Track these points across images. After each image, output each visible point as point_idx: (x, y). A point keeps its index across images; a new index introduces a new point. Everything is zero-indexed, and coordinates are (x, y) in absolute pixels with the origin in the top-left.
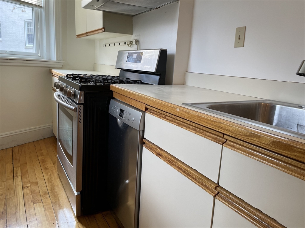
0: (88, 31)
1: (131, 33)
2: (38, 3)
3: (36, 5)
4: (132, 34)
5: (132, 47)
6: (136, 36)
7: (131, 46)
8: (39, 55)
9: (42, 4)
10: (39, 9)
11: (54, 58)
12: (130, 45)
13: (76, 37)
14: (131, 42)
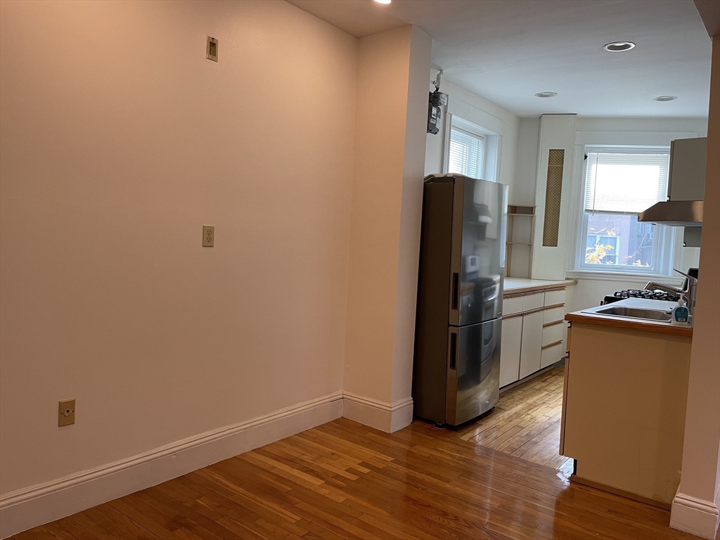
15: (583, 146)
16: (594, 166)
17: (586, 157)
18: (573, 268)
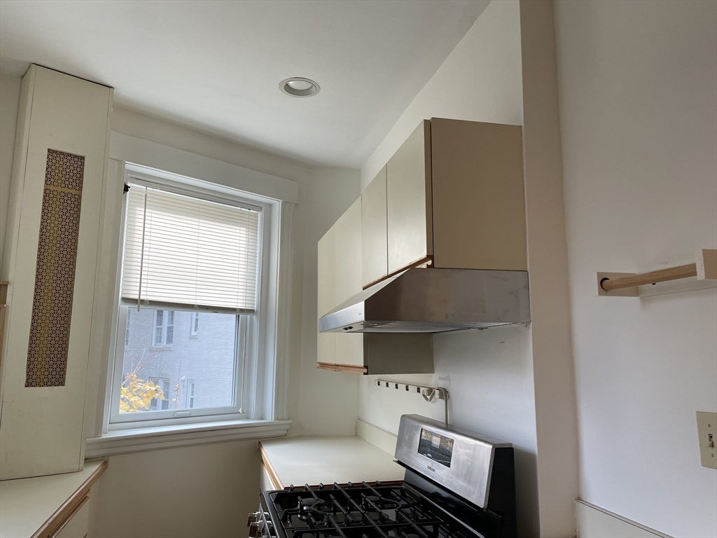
0: (337, 363)
1: (431, 370)
2: (247, 305)
3: (242, 311)
4: (433, 373)
5: (434, 402)
6: (440, 378)
7: (433, 400)
8: (240, 410)
9: (255, 306)
10: (249, 316)
11: (270, 417)
12: (429, 397)
13: (319, 365)
14: (431, 391)
15: (121, 163)
16: (140, 211)
17: (126, 188)
18: (99, 428)
